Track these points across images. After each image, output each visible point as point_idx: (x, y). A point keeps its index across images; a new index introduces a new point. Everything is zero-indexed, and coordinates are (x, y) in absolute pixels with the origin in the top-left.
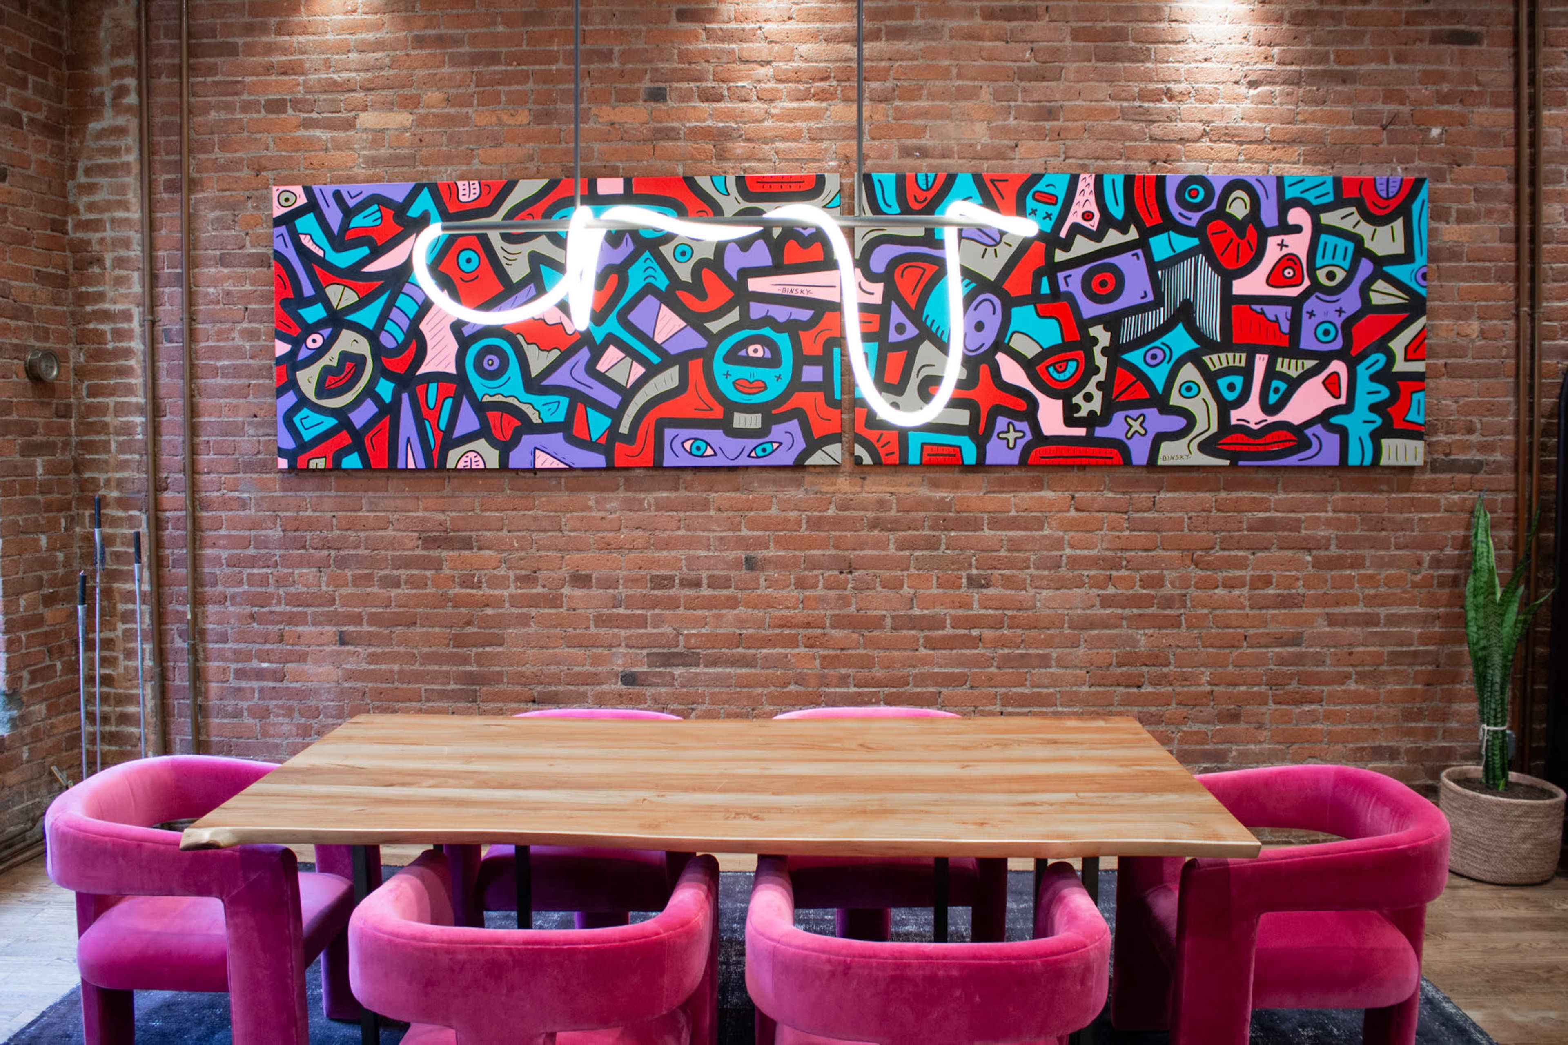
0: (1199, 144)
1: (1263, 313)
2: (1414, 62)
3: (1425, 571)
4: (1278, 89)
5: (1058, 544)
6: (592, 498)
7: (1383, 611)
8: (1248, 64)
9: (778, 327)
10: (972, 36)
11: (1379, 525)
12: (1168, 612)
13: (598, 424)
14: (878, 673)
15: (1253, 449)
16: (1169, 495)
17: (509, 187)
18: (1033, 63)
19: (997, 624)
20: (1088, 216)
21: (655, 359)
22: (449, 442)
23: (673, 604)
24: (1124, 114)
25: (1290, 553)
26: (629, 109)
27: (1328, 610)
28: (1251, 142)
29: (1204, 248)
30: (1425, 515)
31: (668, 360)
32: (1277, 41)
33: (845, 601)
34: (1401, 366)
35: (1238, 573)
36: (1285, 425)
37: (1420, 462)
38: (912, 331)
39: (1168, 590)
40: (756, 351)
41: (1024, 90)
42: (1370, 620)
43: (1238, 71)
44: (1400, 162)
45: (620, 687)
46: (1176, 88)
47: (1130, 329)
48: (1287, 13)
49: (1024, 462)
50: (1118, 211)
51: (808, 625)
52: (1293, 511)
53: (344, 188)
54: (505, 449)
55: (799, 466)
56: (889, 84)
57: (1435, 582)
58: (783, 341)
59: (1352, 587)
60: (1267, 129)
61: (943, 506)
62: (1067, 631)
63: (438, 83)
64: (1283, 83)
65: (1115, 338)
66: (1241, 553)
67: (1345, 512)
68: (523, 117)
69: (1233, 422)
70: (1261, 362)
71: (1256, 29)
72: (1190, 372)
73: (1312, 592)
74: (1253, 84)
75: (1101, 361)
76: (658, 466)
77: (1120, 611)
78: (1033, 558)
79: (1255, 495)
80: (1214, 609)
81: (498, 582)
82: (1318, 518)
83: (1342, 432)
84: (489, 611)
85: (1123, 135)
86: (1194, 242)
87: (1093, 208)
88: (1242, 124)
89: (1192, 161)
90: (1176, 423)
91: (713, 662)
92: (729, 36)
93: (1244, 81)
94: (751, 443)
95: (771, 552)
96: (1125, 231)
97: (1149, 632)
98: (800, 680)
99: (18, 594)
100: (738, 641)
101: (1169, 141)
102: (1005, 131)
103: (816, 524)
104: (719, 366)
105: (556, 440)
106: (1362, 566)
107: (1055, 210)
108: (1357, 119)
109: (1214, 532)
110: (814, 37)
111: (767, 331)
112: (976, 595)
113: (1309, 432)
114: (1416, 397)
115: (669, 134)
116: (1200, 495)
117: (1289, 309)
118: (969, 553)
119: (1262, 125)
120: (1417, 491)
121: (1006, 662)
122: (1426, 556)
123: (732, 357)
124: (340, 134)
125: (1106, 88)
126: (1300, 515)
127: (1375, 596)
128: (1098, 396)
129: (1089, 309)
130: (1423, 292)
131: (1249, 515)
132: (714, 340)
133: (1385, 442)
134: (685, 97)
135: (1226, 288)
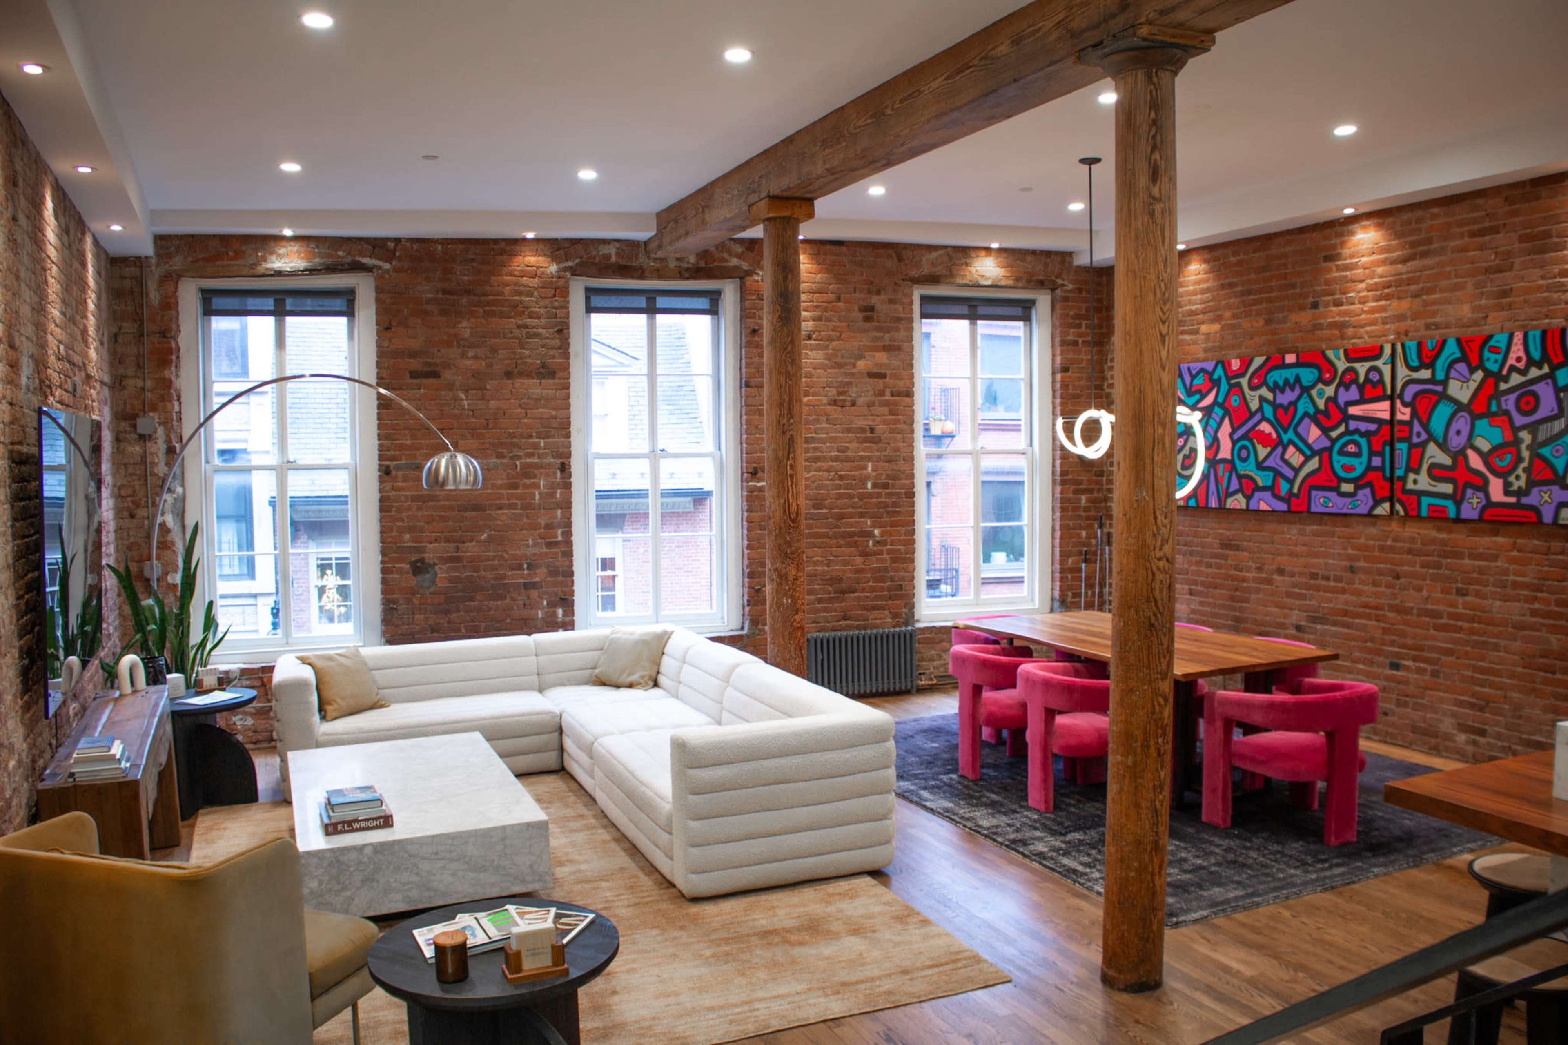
5: (1506, 572)
6: (1285, 527)
9: (1362, 434)
10: (1463, 249)
13: (1284, 487)
14: (1410, 641)
17: (1251, 361)
18: (1497, 261)
19: (1472, 620)
20: (1519, 359)
21: (1308, 453)
22: (1228, 495)
23: (1317, 589)
24: (1549, 288)
26: (1303, 314)
31: (1314, 453)
33: (1394, 596)
38: (1424, 436)
40: (1351, 448)
41: (1491, 280)
45: (1293, 632)
47: (1544, 432)
49: (1481, 519)
50: (1536, 355)
51: (1376, 608)
53: (1192, 365)
54: (1248, 498)
55: (1369, 515)
56: (1421, 286)
58: (1363, 442)
61: (1443, 543)
62: (1510, 630)
63: (1229, 307)
65: (1534, 439)
68: (1261, 323)
75: (1526, 454)
76: (1309, 512)
77: (1542, 621)
78: (1491, 579)
81: (1248, 569)
84: (1245, 584)
85: (1548, 302)
87: (1522, 354)
91: (1334, 624)
92: (1347, 268)
94: (1348, 500)
95: (1362, 564)
96: (1540, 368)
97: (1559, 636)
98: (1372, 640)
99: (1069, 557)
100: (1346, 613)
102: (1479, 308)
103: (1382, 549)
104: (1335, 457)
105: (1267, 495)
107: (1499, 357)
110: (1383, 262)
111: (1356, 437)
112: (1460, 600)
115: (1317, 327)
118: (1456, 573)
121: (1475, 645)
123: (1341, 452)
124: (1194, 337)
125: (1538, 272)
128: (1523, 477)
129: (1519, 420)
132: (1334, 441)
134: (1327, 305)
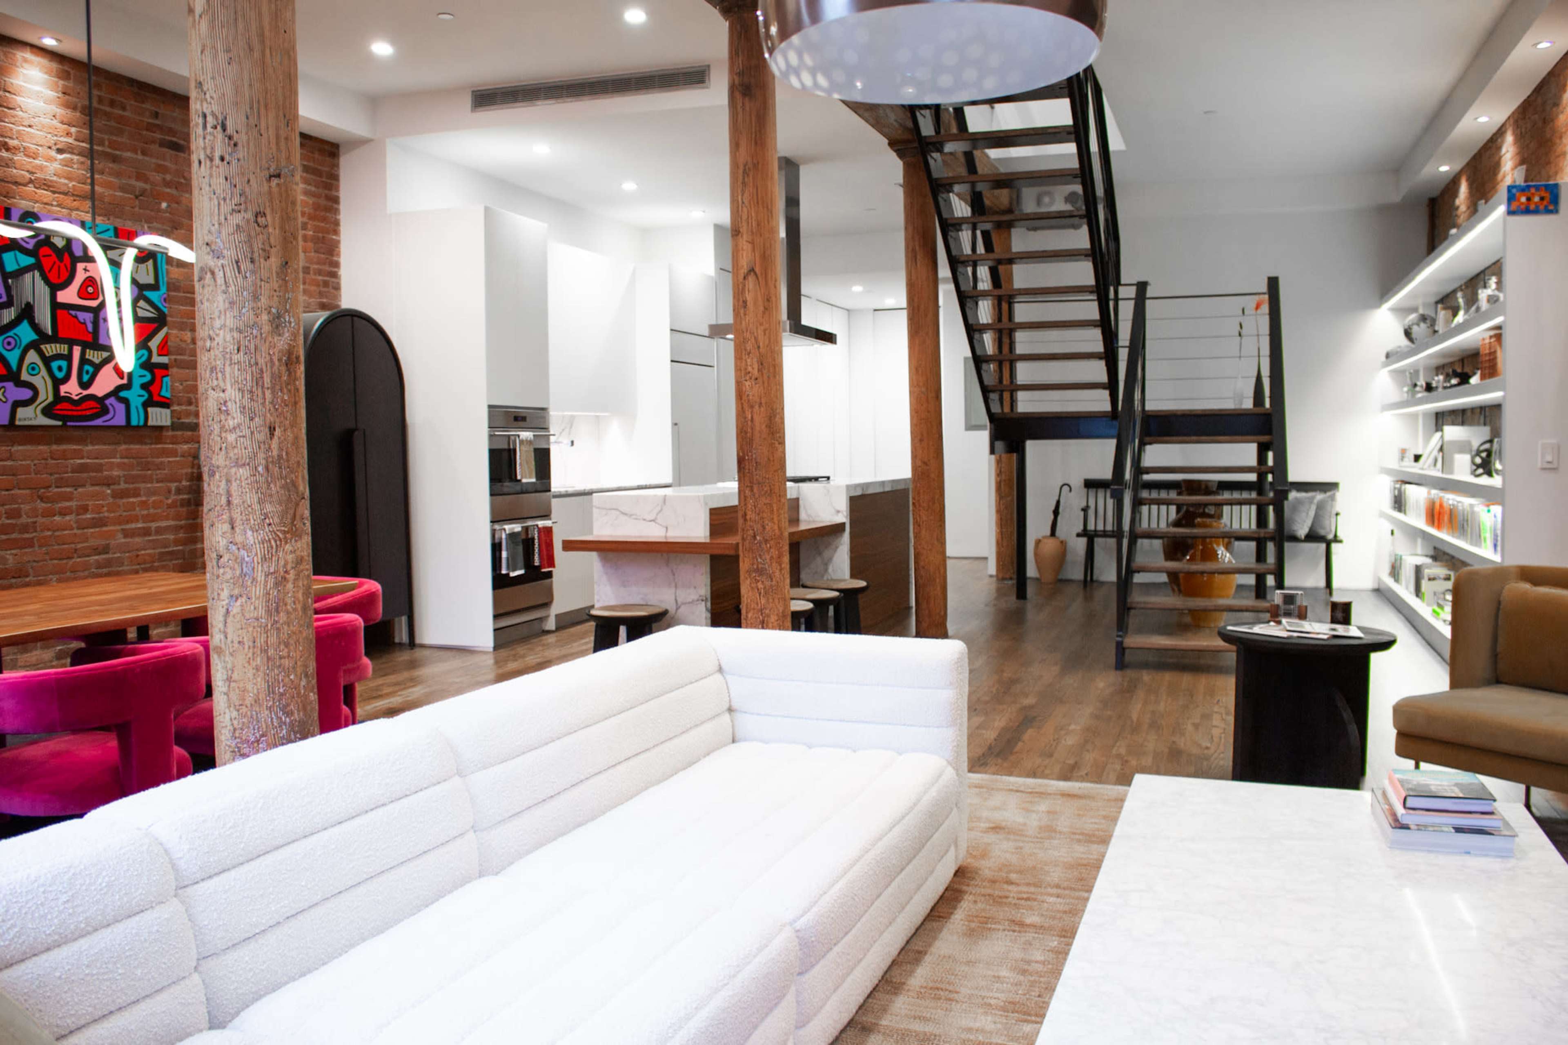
0: (27, 188)
1: (76, 317)
2: (151, 156)
3: (173, 497)
4: (75, 158)
7: (154, 525)
8: (56, 135)
11: (146, 467)
12: (26, 536)
15: (75, 413)
16: (20, 448)
25: (97, 488)
27: (124, 527)
28: (60, 193)
29: (38, 266)
30: (170, 459)
32: (74, 123)
34: (156, 359)
35: (68, 504)
36: (92, 397)
37: (169, 423)
39: (24, 519)
42: (146, 532)
43: (52, 139)
44: (146, 222)
46: (12, 143)
48: (79, 105)
52: (97, 458)
57: (179, 503)
59: (134, 510)
60: (70, 185)
64: (78, 155)
66: (68, 490)
67: (127, 458)
69: (62, 394)
70: (77, 351)
71: (60, 111)
72: (32, 356)
73: (112, 515)
74: (60, 151)
79: (75, 447)
80: (54, 531)
82: (113, 463)
83: (126, 402)
86: (31, 260)
88: (55, 178)
89: (23, 199)
90: (27, 394)
93: (54, 148)
101: (8, 182)
106: (138, 495)
108: (122, 189)
109: (51, 474)
113: (107, 402)
114: (166, 379)
116: (41, 447)
117: (91, 315)
119: (66, 181)
120: (166, 443)
122: (173, 486)
126: (102, 461)
127: (147, 515)
130: (165, 310)
131: (72, 461)
133: (150, 410)
135: (53, 297)
